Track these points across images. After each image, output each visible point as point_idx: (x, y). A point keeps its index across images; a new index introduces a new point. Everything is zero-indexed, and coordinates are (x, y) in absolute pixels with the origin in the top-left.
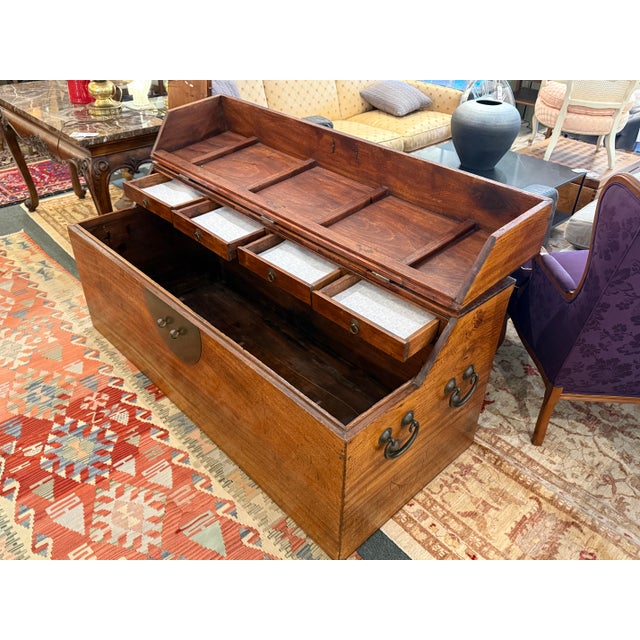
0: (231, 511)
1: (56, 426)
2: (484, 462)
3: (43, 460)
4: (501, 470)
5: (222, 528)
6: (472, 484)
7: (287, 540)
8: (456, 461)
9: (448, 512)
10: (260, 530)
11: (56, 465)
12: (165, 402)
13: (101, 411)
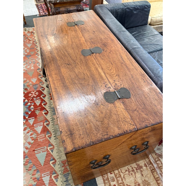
0: (52, 149)
2: (148, 168)
4: (153, 174)
5: (47, 155)
6: (138, 175)
7: (64, 168)
8: (137, 163)
9: (123, 182)
10: (57, 161)
13: (34, 98)
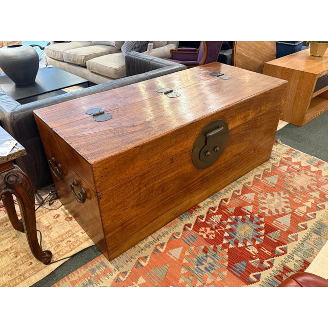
3: (257, 243)
11: (258, 236)
12: (201, 205)
13: (214, 228)
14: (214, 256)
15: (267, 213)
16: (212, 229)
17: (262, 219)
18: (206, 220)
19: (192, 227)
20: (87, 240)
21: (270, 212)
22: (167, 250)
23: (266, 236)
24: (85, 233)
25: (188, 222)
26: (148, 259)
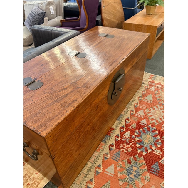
1: (144, 153)
3: (159, 146)
11: (157, 141)
12: (114, 127)
13: (128, 143)
14: (136, 164)
15: (155, 122)
16: (127, 144)
17: (155, 128)
18: (121, 138)
19: (114, 146)
20: (42, 179)
21: (157, 121)
22: (104, 169)
23: (162, 139)
24: (39, 173)
25: (110, 143)
26: (93, 181)
